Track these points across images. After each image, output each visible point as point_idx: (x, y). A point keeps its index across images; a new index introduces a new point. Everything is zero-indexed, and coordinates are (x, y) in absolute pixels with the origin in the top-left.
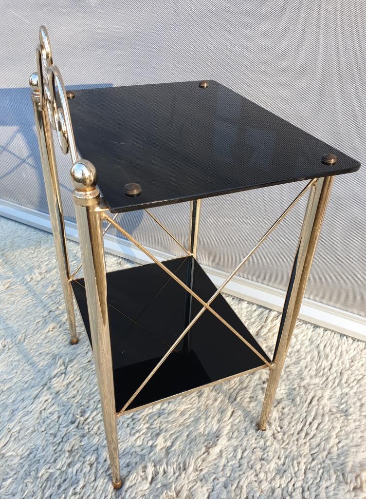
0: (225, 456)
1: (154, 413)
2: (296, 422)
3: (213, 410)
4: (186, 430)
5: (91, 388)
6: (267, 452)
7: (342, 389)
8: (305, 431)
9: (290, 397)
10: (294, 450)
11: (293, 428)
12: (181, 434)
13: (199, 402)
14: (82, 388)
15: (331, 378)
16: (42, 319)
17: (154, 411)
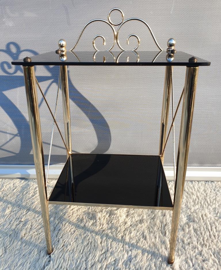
0: (184, 268)
1: (126, 261)
2: (204, 231)
3: (158, 244)
4: (151, 262)
5: (75, 263)
6: (203, 255)
7: (211, 206)
8: (212, 235)
9: (191, 221)
10: (215, 248)
11: (205, 236)
12: (150, 267)
13: (147, 243)
14: (68, 266)
15: (202, 203)
16: (12, 232)
17: (125, 259)
